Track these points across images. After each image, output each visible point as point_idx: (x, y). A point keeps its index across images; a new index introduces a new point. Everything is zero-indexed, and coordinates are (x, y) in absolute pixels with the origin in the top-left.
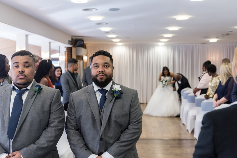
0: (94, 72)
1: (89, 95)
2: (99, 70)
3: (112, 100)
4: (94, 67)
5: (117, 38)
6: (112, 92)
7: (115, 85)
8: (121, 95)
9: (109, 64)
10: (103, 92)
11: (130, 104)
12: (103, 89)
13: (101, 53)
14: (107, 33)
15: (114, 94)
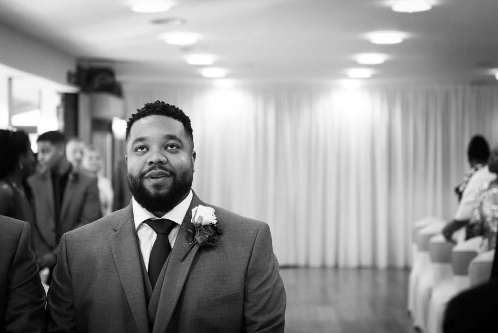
0: (135, 164)
1: (116, 236)
2: (150, 157)
3: (190, 253)
4: (136, 150)
5: (217, 64)
6: (190, 228)
7: (200, 208)
8: (216, 238)
9: (180, 141)
10: (163, 228)
11: (244, 267)
12: (162, 218)
13: (155, 108)
14: (187, 49)
15: (194, 234)
